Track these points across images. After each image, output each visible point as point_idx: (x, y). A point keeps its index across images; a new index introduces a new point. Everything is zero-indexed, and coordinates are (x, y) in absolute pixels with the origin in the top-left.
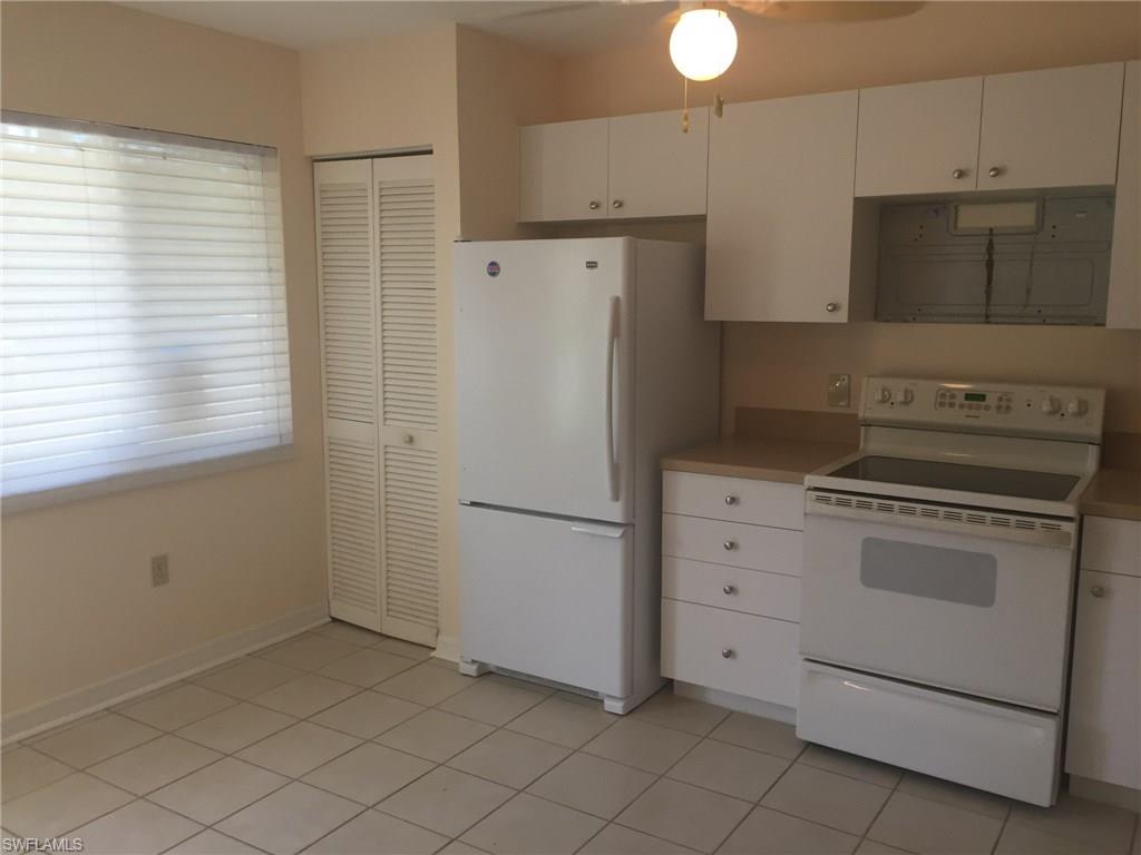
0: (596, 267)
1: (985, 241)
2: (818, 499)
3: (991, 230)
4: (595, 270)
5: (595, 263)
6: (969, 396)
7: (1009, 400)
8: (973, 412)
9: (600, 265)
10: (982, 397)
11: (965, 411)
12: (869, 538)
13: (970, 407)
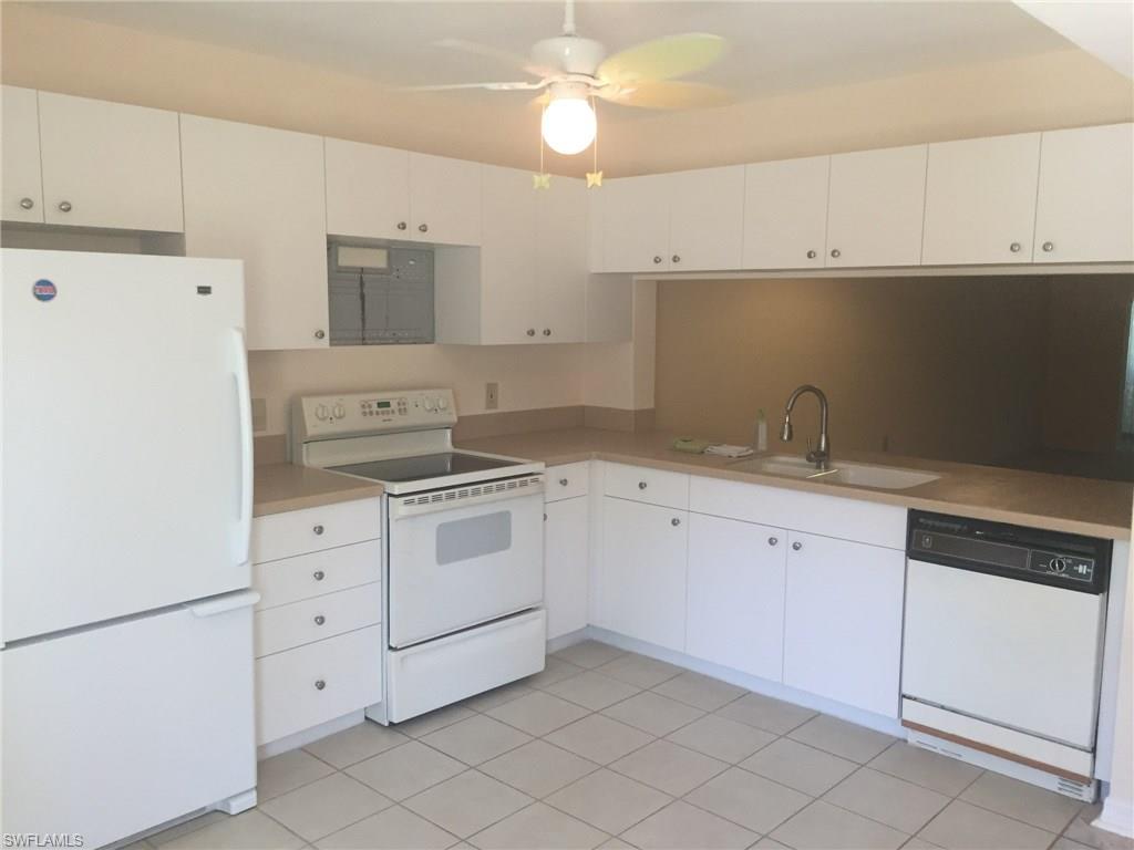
0: (209, 293)
1: (357, 276)
2: (406, 503)
3: (362, 269)
4: (208, 296)
5: (209, 288)
6: (380, 405)
7: (404, 404)
8: (386, 417)
9: (213, 291)
10: (387, 404)
11: (381, 417)
12: (440, 525)
13: (383, 413)
